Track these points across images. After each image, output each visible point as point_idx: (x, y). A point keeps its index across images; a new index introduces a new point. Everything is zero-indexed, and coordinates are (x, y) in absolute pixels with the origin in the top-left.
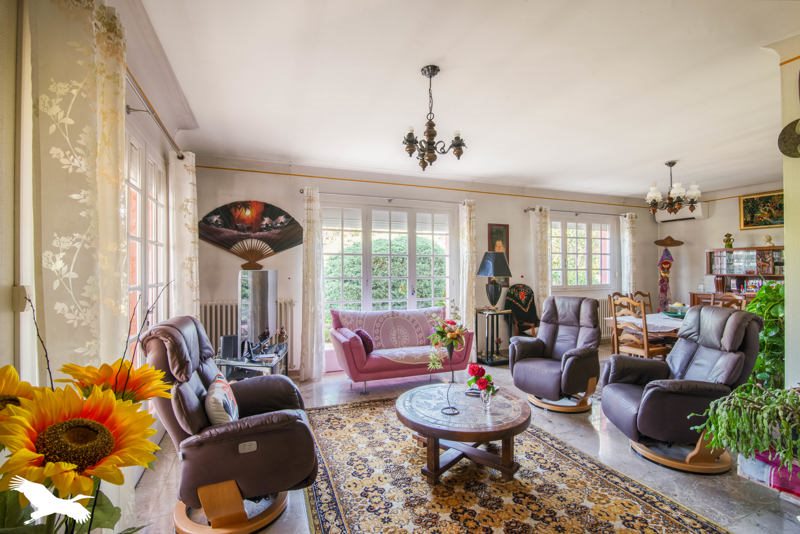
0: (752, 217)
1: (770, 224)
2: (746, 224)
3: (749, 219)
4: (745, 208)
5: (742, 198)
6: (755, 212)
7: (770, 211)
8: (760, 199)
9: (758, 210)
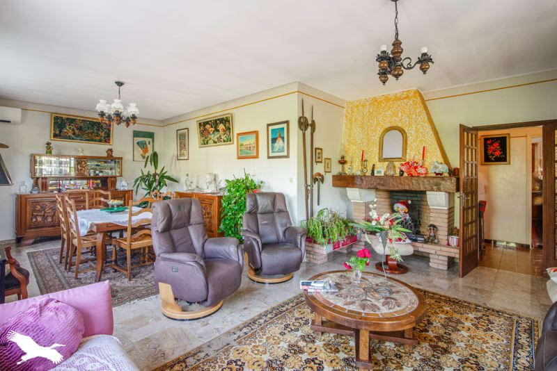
0: (60, 131)
1: (73, 139)
2: (55, 136)
3: (57, 132)
4: (54, 123)
5: (54, 115)
6: (62, 128)
7: (73, 130)
8: (67, 119)
9: (65, 127)
